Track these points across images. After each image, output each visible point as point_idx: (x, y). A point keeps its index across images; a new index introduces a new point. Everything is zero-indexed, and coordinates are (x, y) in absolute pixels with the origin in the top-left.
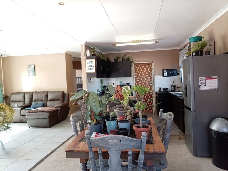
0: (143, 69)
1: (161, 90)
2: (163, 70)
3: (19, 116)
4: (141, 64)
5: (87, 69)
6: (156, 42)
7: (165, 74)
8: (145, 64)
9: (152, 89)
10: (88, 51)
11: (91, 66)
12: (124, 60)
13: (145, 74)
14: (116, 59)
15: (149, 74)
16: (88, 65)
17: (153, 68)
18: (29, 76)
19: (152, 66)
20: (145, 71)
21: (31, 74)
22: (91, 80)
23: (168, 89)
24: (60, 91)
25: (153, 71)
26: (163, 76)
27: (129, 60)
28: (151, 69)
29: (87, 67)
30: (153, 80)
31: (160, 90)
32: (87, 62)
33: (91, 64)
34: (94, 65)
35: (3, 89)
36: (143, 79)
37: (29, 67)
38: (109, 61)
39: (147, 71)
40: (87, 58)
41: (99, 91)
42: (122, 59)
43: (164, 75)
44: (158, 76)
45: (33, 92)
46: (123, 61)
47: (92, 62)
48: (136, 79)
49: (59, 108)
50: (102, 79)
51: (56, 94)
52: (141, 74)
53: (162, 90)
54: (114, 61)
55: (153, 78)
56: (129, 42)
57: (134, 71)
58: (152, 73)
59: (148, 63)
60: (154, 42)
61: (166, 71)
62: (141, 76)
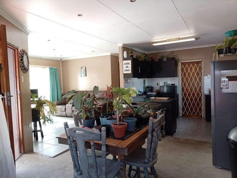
0: (191, 69)
3: (71, 111)
4: (189, 63)
5: (124, 70)
6: (197, 39)
8: (193, 63)
9: (202, 91)
10: (125, 52)
11: (127, 67)
12: (168, 59)
13: (193, 74)
14: (160, 58)
15: (198, 74)
16: (125, 66)
17: (203, 66)
18: (81, 77)
19: (201, 65)
20: (193, 70)
21: (83, 75)
22: (128, 81)
24: (105, 91)
25: (203, 70)
27: (174, 59)
28: (200, 68)
29: (124, 68)
30: (202, 80)
31: (209, 92)
32: (124, 64)
33: (127, 65)
34: (130, 66)
35: (62, 88)
36: (191, 79)
37: (82, 69)
38: (153, 60)
39: (196, 71)
40: (124, 59)
41: (141, 92)
42: (167, 58)
44: (209, 75)
45: (84, 91)
47: (128, 63)
48: (182, 80)
49: (102, 107)
50: (145, 80)
51: (102, 94)
52: (189, 75)
54: (158, 61)
55: (202, 78)
56: (167, 41)
57: (181, 71)
58: (201, 73)
59: (198, 61)
60: (193, 39)
62: (189, 76)
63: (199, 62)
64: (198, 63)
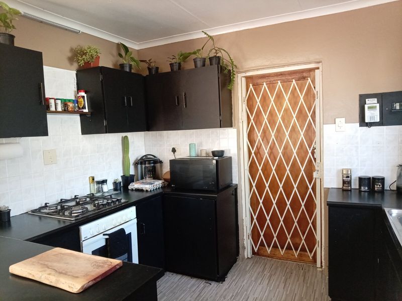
0: (279, 97)
1: (349, 183)
2: (363, 99)
4: (272, 79)
7: (373, 114)
8: (285, 77)
9: (315, 175)
12: (200, 64)
13: (287, 117)
14: (174, 61)
15: (301, 115)
17: (318, 89)
19: (314, 83)
20: (286, 103)
23: (382, 180)
25: (318, 103)
26: (363, 122)
28: (310, 96)
30: (317, 139)
31: (347, 182)
36: (279, 134)
38: (152, 71)
42: (195, 61)
43: (367, 120)
44: (340, 121)
46: (196, 66)
48: (248, 135)
50: (126, 137)
53: (355, 185)
54: (168, 70)
55: (317, 130)
57: (245, 107)
58: (314, 112)
59: (302, 71)
61: (375, 100)
62: (272, 124)
63: (305, 74)
64: (302, 76)
